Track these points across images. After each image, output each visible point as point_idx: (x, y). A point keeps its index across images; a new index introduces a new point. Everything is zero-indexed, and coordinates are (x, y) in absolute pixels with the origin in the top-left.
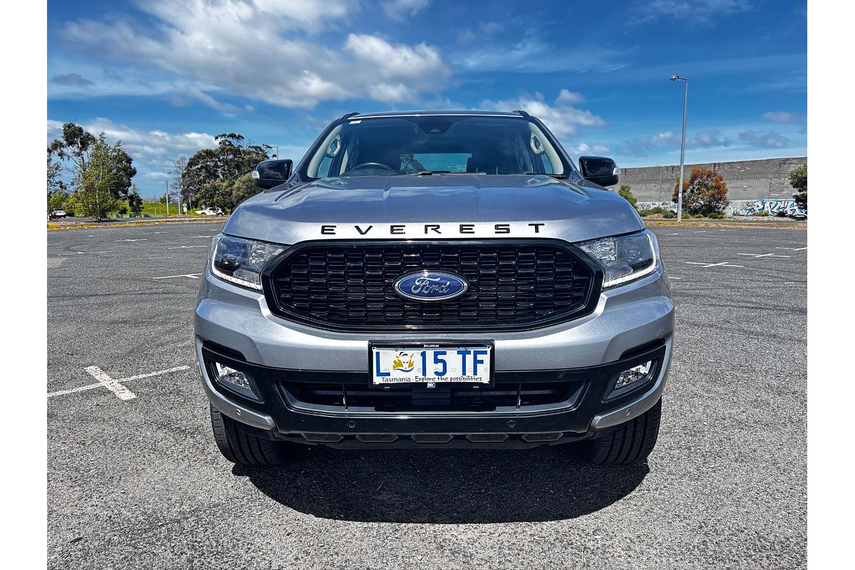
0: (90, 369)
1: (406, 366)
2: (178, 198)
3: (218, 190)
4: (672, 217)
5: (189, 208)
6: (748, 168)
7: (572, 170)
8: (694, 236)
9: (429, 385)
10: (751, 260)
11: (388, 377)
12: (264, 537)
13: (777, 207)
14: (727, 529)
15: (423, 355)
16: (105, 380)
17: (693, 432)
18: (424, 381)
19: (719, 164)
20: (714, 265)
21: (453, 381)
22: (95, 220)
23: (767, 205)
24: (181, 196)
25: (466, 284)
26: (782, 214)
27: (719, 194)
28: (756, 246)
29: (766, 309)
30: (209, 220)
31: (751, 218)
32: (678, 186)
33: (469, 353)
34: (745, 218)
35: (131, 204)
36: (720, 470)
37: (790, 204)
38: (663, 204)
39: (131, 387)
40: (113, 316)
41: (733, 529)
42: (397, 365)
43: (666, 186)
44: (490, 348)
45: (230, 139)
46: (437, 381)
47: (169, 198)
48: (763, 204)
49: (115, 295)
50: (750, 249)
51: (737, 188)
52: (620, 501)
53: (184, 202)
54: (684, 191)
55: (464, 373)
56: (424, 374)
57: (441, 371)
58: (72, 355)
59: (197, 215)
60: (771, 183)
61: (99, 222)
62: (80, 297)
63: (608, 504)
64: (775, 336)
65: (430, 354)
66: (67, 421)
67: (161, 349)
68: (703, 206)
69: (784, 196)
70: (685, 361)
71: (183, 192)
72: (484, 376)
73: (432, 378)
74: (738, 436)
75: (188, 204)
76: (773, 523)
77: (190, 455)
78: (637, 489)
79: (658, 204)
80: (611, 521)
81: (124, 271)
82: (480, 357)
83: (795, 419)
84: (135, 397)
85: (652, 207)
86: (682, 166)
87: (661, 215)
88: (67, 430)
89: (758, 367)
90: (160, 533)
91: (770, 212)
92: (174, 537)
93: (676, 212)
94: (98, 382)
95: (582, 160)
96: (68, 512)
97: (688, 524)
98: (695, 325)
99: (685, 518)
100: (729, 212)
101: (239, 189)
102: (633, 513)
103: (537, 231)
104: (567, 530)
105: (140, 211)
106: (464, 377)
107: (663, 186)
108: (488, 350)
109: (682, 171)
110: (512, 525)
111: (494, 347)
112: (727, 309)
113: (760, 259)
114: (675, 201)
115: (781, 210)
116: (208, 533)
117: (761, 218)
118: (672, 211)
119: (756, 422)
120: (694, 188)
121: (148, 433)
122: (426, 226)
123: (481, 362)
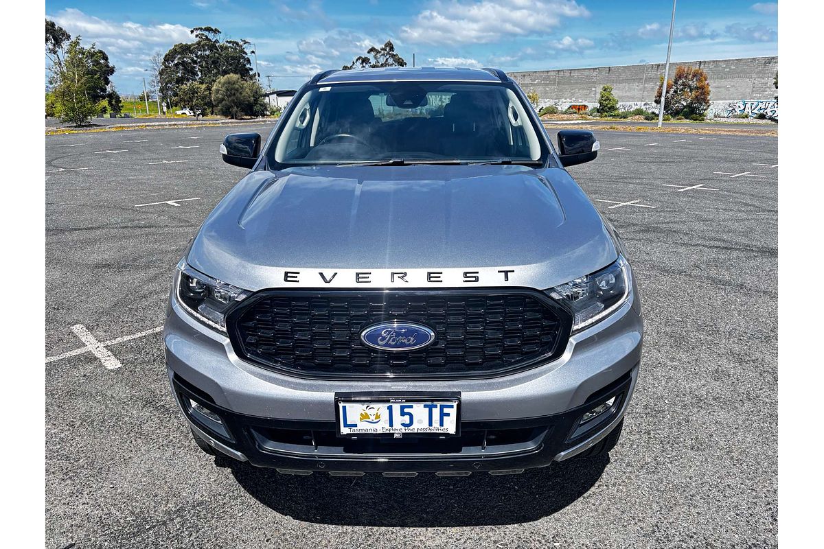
0: (77, 329)
1: (372, 418)
2: (157, 96)
3: (197, 93)
4: (652, 119)
5: (168, 107)
6: (733, 67)
7: (549, 153)
8: (673, 147)
9: (396, 436)
10: (726, 181)
11: (355, 428)
12: (245, 543)
13: (758, 107)
14: (678, 534)
15: (390, 408)
16: (91, 344)
17: (655, 412)
18: (392, 432)
19: (705, 62)
20: (690, 188)
21: (419, 431)
22: (75, 125)
23: (748, 105)
24: (159, 94)
25: (432, 334)
26: (762, 117)
27: (702, 96)
28: (733, 161)
29: (736, 249)
30: (190, 125)
31: (731, 120)
32: (661, 86)
33: (436, 407)
34: (725, 119)
35: (110, 103)
36: (676, 460)
37: (770, 105)
38: (644, 105)
39: (115, 352)
40: (95, 258)
41: (683, 534)
42: (364, 417)
43: (648, 86)
44: (457, 403)
45: (206, 33)
46: (404, 431)
47: (148, 96)
48: (745, 104)
49: (97, 228)
50: (727, 165)
51: (719, 87)
52: (579, 499)
53: (163, 101)
54: (667, 92)
55: (430, 424)
56: (391, 425)
57: (408, 422)
58: (58, 309)
59: (178, 115)
60: (754, 83)
61: (79, 127)
62: (63, 231)
63: (568, 504)
64: (742, 286)
65: (396, 408)
66: (56, 396)
67: (145, 303)
68: (685, 107)
69: (766, 97)
70: (652, 319)
71: (161, 90)
72: (450, 427)
73: (398, 429)
74: (697, 416)
75: (167, 103)
76: (721, 526)
77: (174, 440)
78: (597, 484)
79: (640, 105)
80: (570, 525)
81: (105, 195)
82: (446, 410)
83: (753, 394)
84: (120, 365)
85: (634, 108)
86: (668, 65)
87: (642, 117)
88: (56, 408)
89: (722, 326)
90: (148, 538)
91: (750, 114)
92: (161, 543)
93: (657, 113)
94: (84, 345)
95: (560, 135)
96: (60, 512)
97: (642, 528)
98: (666, 271)
99: (639, 520)
100: (710, 113)
101: (217, 91)
102: (591, 514)
103: (507, 278)
104: (529, 535)
105: (120, 110)
106: (431, 428)
107: (646, 85)
108: (455, 404)
109: (667, 68)
110: (477, 529)
111: (460, 402)
112: (698, 249)
113: (735, 180)
114: (658, 102)
115: (762, 111)
116: (192, 538)
117: (741, 121)
118: (653, 113)
119: (715, 399)
120: (677, 88)
121: (134, 412)
122: (393, 274)
123: (448, 415)
